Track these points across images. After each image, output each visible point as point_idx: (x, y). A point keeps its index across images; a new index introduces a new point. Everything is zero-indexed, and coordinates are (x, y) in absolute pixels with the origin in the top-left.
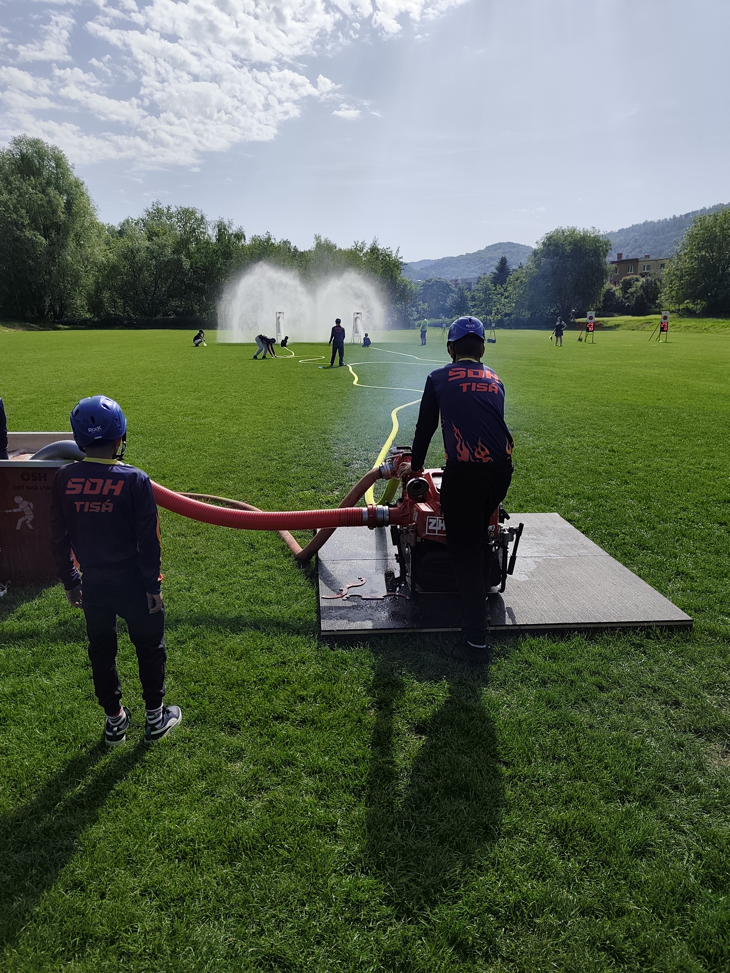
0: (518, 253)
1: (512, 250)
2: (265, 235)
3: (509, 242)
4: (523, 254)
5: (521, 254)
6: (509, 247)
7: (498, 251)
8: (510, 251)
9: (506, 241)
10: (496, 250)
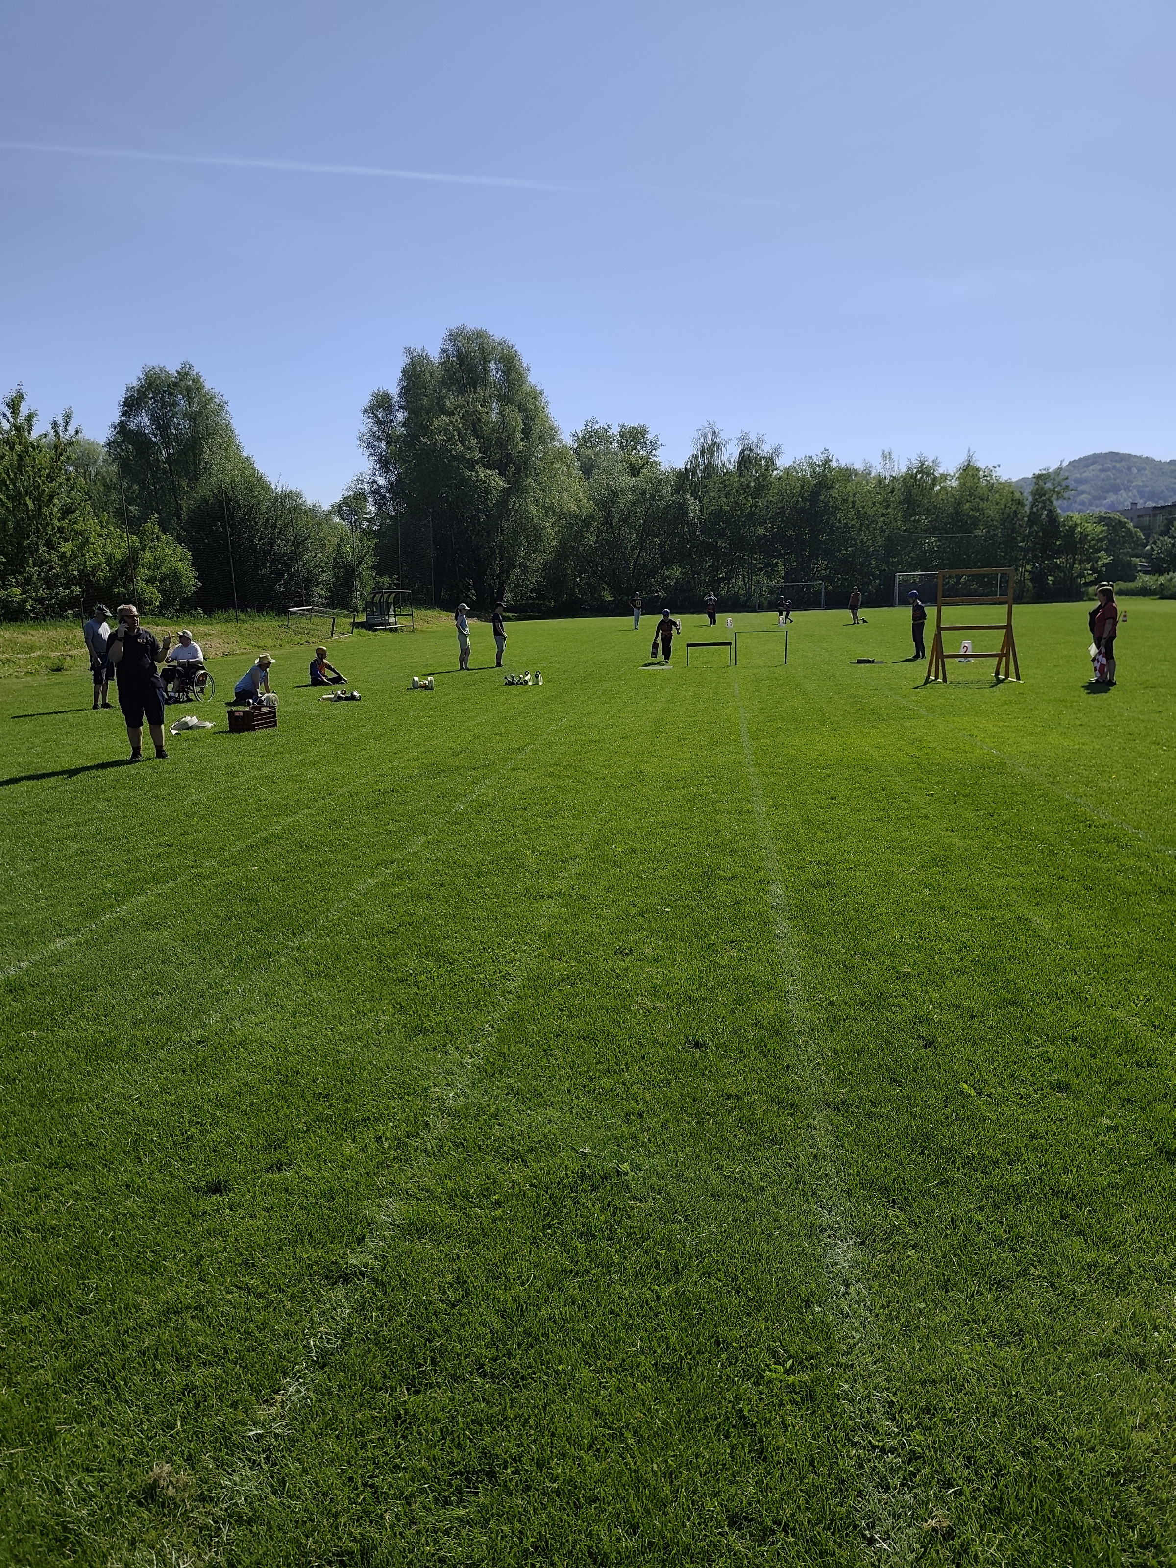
0: (1129, 469)
1: (1118, 465)
2: (821, 454)
3: (1112, 453)
4: (1139, 471)
5: (1135, 471)
6: (1112, 461)
7: (1091, 468)
8: (1114, 468)
9: (1105, 450)
10: (1087, 466)
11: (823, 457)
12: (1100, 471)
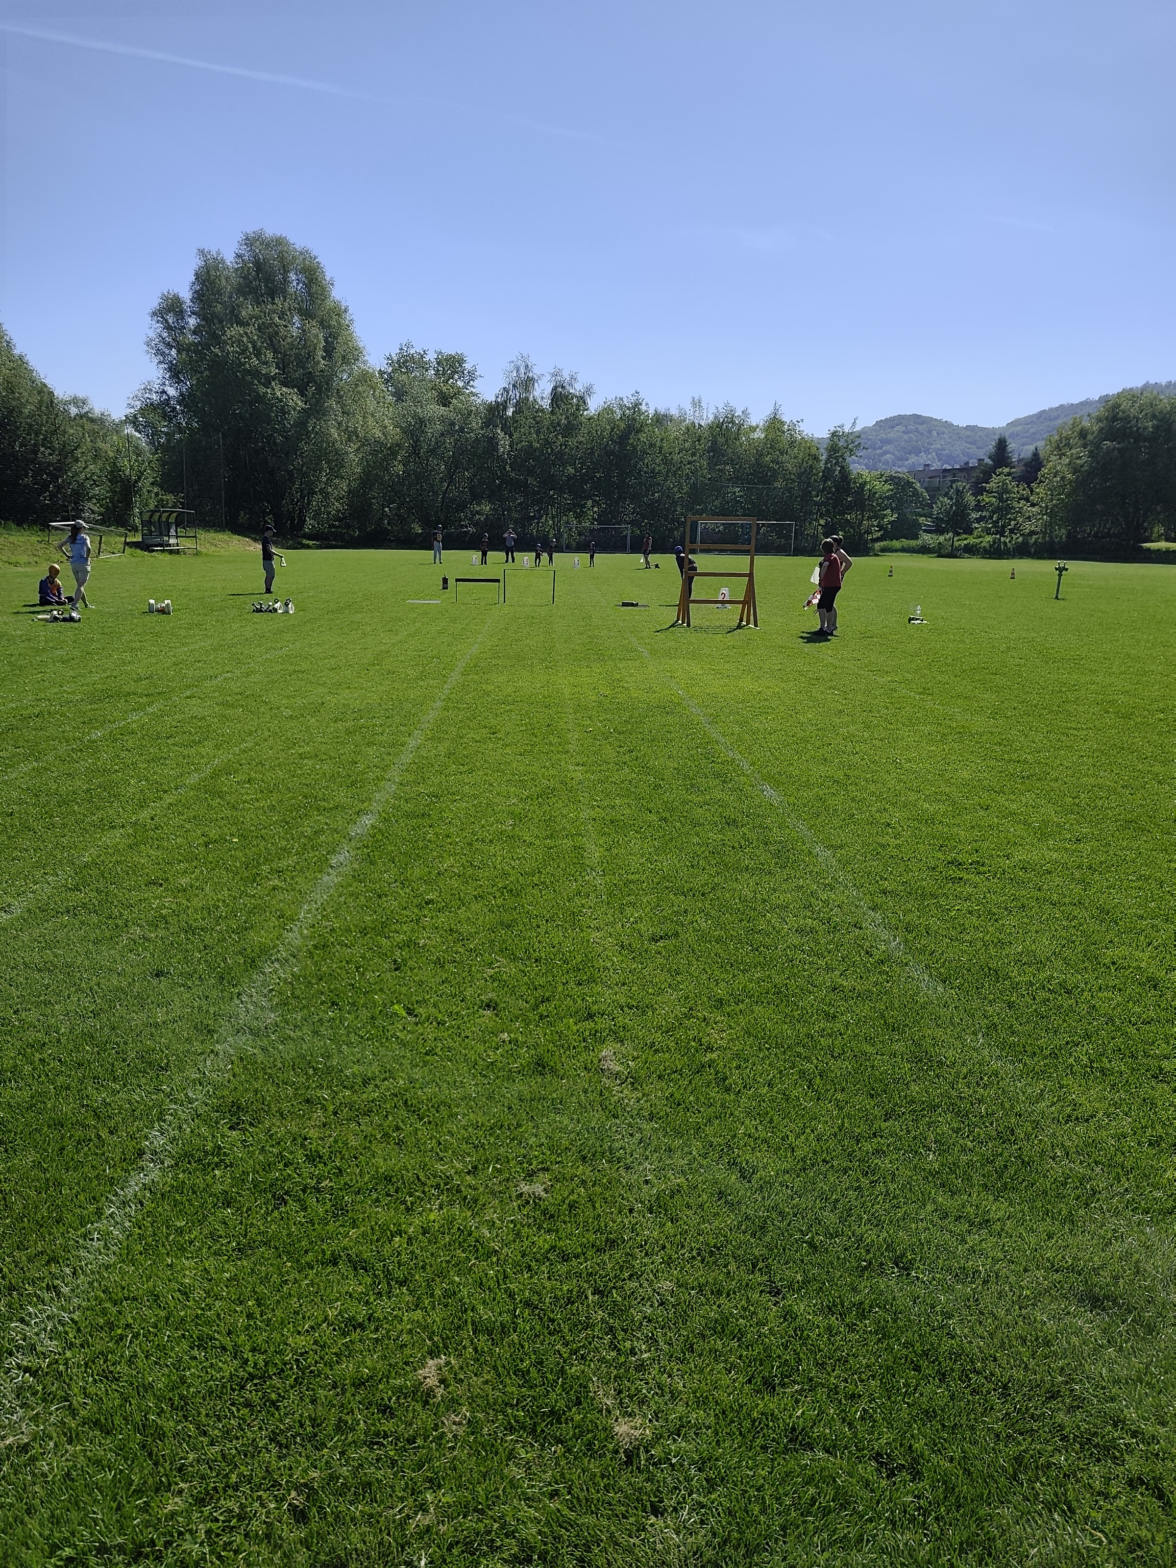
0: (930, 432)
1: (920, 428)
2: (630, 397)
3: (914, 415)
4: (938, 434)
5: (934, 433)
6: (915, 423)
7: (896, 429)
8: (917, 428)
9: (909, 412)
10: (893, 427)
11: (634, 398)
12: (903, 432)
